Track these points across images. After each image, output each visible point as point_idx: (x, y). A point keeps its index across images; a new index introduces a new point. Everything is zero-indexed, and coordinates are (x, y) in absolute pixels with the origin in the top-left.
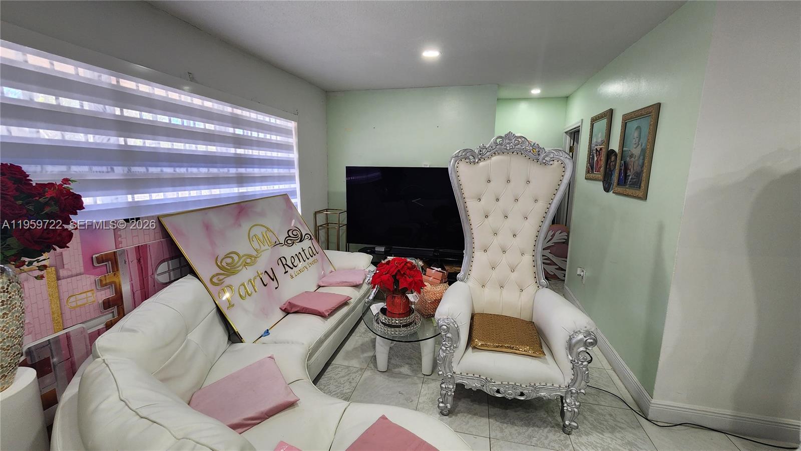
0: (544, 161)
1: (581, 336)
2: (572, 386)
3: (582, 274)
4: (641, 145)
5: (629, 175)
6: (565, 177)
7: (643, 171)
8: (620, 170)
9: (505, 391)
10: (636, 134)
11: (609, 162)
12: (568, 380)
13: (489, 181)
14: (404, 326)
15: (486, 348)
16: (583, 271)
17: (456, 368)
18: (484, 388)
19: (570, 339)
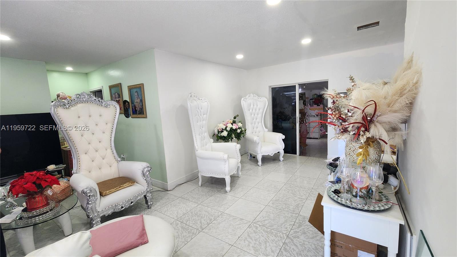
0: (105, 106)
1: (146, 169)
2: (148, 189)
3: (124, 157)
4: (140, 98)
5: (137, 110)
6: (117, 112)
7: (143, 108)
8: (133, 108)
9: (125, 205)
10: (136, 94)
11: (125, 105)
12: (146, 187)
13: (79, 117)
14: (50, 210)
15: (111, 192)
16: (123, 156)
17: (99, 209)
18: (115, 210)
19: (143, 172)
